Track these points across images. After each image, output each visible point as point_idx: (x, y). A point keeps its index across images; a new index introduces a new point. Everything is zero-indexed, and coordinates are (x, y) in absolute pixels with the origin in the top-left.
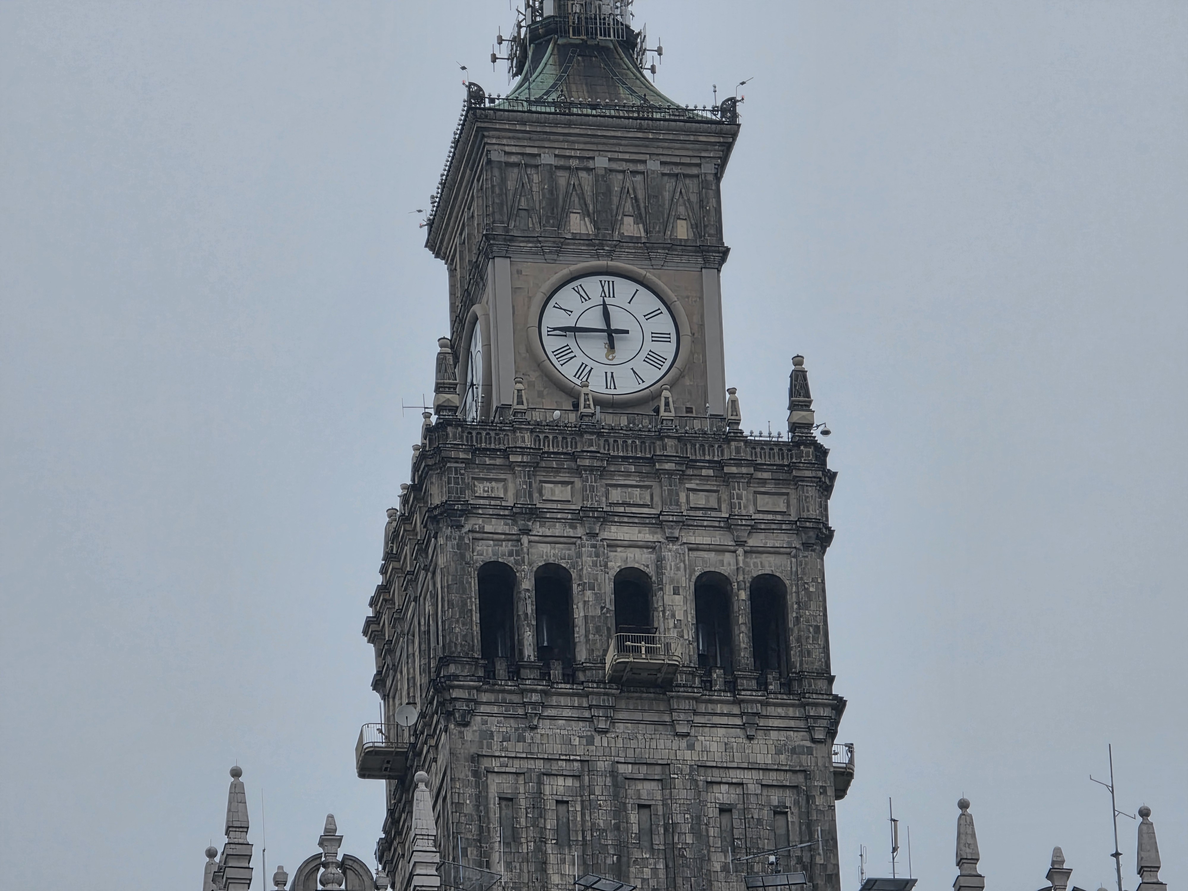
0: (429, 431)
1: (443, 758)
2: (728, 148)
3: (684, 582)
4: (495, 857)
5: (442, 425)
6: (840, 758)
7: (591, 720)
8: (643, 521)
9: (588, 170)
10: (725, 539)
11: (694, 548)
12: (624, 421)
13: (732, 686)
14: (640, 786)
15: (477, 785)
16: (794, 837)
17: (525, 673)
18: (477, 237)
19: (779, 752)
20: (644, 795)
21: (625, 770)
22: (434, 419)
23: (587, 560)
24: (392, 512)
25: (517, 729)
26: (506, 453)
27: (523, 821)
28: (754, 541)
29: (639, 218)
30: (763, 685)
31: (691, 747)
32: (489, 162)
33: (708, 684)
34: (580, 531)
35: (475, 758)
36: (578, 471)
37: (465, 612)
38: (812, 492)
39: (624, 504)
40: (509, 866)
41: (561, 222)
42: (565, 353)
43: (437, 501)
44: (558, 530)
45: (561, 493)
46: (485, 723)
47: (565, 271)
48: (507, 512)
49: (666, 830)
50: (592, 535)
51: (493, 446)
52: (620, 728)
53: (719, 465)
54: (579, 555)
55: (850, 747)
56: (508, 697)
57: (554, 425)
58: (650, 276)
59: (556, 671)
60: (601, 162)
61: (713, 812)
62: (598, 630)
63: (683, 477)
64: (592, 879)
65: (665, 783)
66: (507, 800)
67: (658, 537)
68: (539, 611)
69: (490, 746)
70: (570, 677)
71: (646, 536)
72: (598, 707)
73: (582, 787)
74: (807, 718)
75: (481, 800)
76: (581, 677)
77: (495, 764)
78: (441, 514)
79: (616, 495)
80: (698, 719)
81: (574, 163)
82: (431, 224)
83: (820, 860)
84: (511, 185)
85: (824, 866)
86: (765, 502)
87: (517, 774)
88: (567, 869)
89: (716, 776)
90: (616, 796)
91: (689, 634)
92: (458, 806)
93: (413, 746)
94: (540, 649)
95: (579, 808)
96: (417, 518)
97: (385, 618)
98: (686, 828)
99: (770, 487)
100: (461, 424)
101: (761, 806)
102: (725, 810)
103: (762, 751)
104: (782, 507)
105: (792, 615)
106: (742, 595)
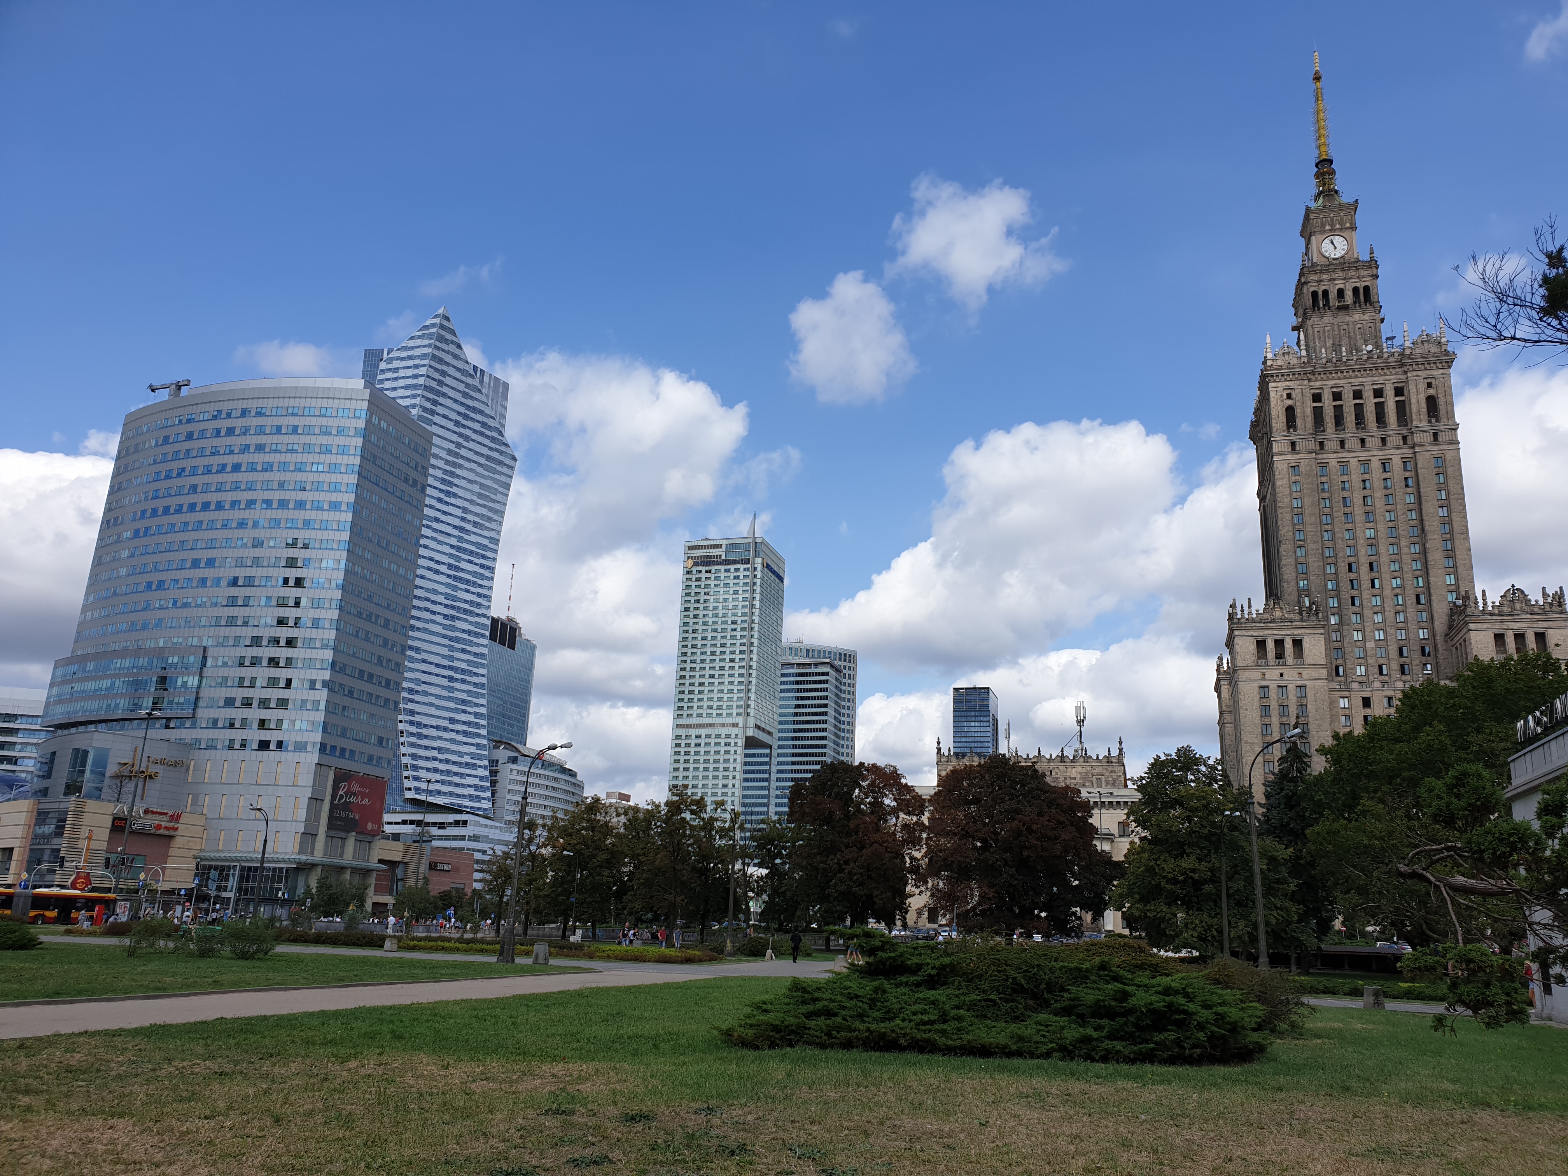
1: (1306, 326)
3: (1350, 289)
4: (1316, 342)
6: (1382, 316)
7: (1333, 316)
8: (1342, 279)
10: (1357, 280)
11: (1351, 283)
12: (1338, 262)
13: (1360, 306)
14: (1343, 326)
15: (1312, 330)
16: (1373, 331)
19: (1369, 317)
20: (1344, 328)
21: (1340, 324)
23: (1332, 288)
25: (1320, 319)
26: (1315, 271)
27: (1321, 335)
28: (1364, 279)
29: (1340, 225)
30: (1365, 305)
31: (1353, 318)
32: (1310, 220)
33: (1357, 306)
34: (1330, 283)
35: (1312, 325)
36: (1329, 272)
37: (1309, 300)
38: (1375, 269)
40: (1318, 344)
41: (1324, 228)
42: (1326, 251)
44: (1326, 283)
45: (1326, 277)
46: (1313, 319)
47: (1326, 236)
48: (1316, 282)
50: (1332, 283)
51: (1313, 270)
52: (1339, 316)
53: (1355, 267)
54: (1330, 287)
55: (1384, 314)
56: (1318, 314)
57: (1325, 264)
58: (1342, 234)
59: (1326, 308)
61: (1357, 329)
62: (1334, 300)
63: (1349, 270)
65: (1348, 325)
66: (1318, 332)
67: (1345, 282)
68: (1323, 298)
69: (1315, 323)
70: (1329, 309)
71: (1343, 282)
72: (1335, 313)
73: (1332, 328)
74: (1375, 310)
75: (1313, 332)
76: (1331, 308)
79: (1337, 275)
80: (1353, 313)
82: (1300, 231)
83: (1378, 335)
84: (1315, 222)
86: (1365, 272)
87: (1319, 327)
88: (1329, 343)
90: (1339, 329)
91: (1351, 298)
92: (1309, 334)
94: (1323, 305)
95: (1332, 331)
96: (1299, 286)
97: (1295, 303)
98: (1352, 333)
99: (1366, 269)
101: (1367, 327)
102: (1360, 328)
103: (1366, 317)
104: (1369, 273)
105: (1371, 292)
106: (1362, 289)
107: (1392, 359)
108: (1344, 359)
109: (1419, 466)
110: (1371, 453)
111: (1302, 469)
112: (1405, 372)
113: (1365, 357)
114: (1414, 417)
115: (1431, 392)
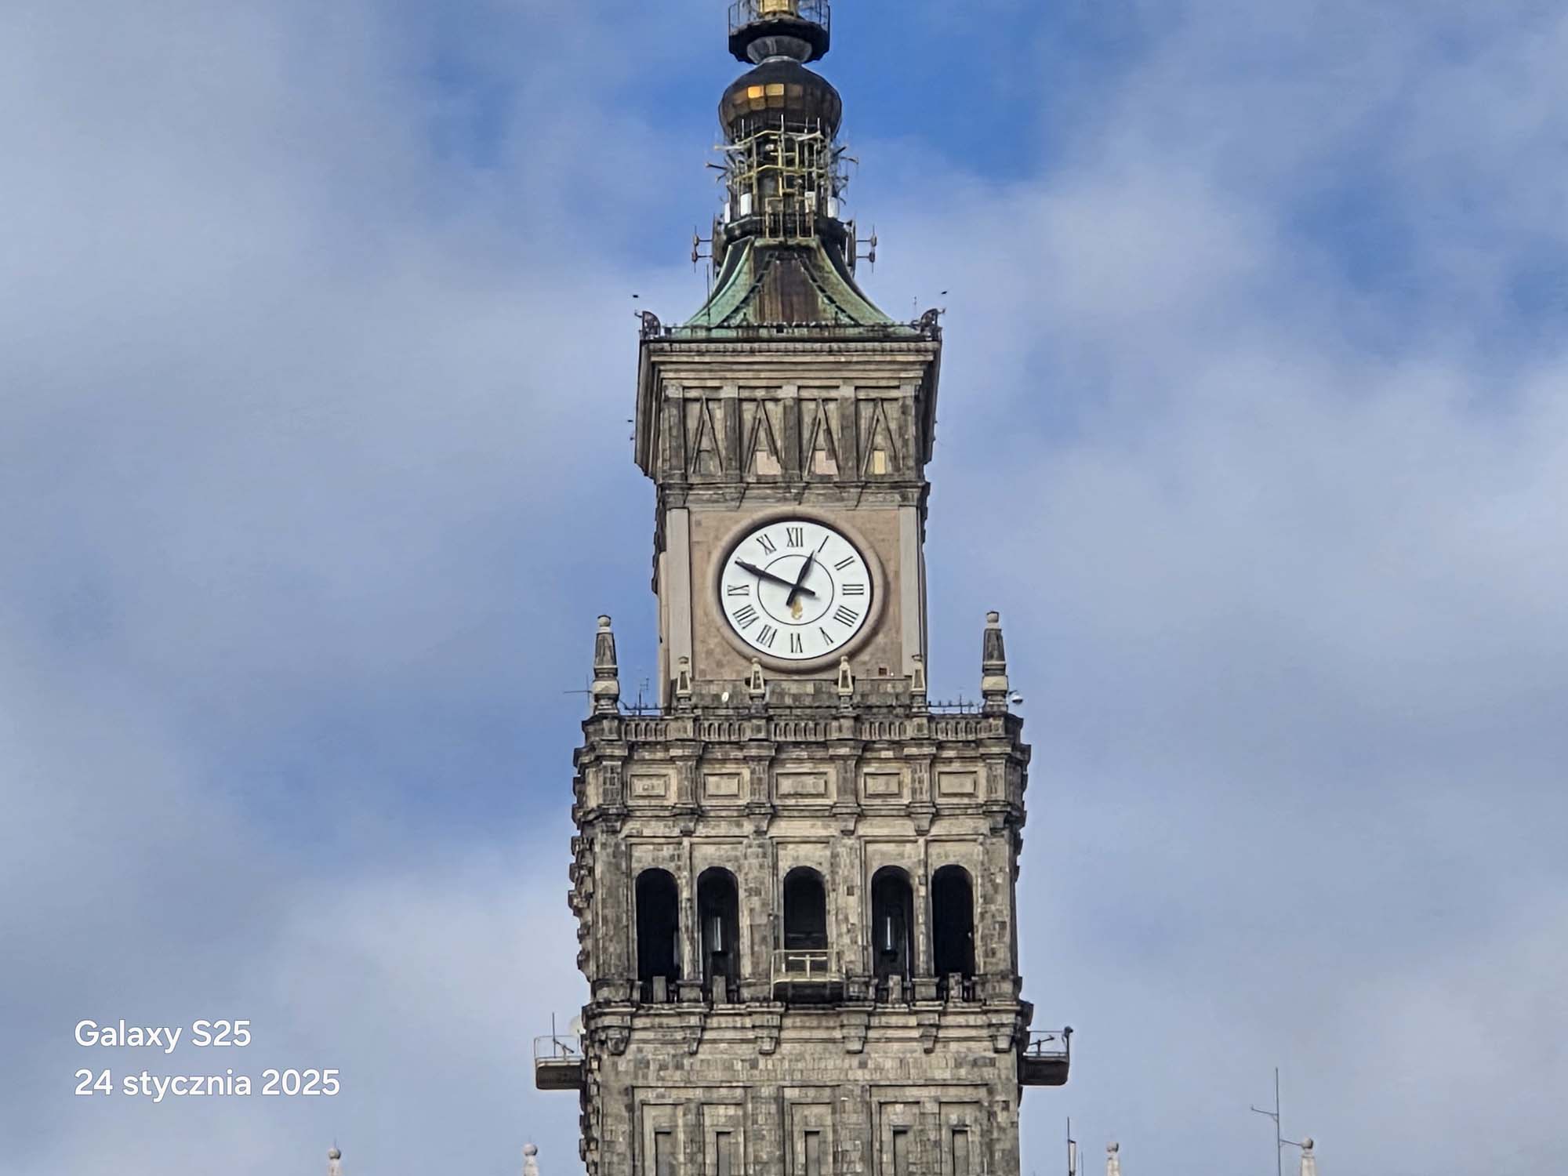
3: (858, 881)
5: (597, 719)
7: (755, 1041)
8: (815, 814)
9: (777, 401)
10: (908, 828)
11: (871, 841)
13: (909, 996)
14: (807, 1111)
15: (632, 1120)
16: (974, 1158)
17: (685, 994)
19: (958, 1065)
20: (812, 1120)
21: (789, 1093)
23: (754, 862)
25: (674, 1056)
26: (666, 746)
27: (681, 1158)
28: (938, 829)
29: (832, 453)
30: (942, 993)
31: (863, 1065)
33: (882, 995)
34: (747, 830)
35: (630, 1090)
36: (744, 761)
39: (796, 795)
41: (746, 464)
42: (747, 614)
43: (593, 803)
44: (723, 829)
45: (729, 786)
46: (640, 1050)
47: (748, 520)
48: (667, 813)
49: (835, 1160)
50: (760, 833)
51: (652, 739)
52: (786, 1048)
53: (898, 745)
54: (745, 857)
56: (665, 1021)
57: (722, 711)
58: (841, 519)
59: (719, 987)
61: (887, 1136)
62: (764, 939)
63: (861, 761)
65: (835, 1106)
66: (663, 1134)
67: (832, 831)
69: (645, 1077)
70: (732, 996)
71: (818, 829)
72: (762, 1027)
73: (745, 1114)
74: (989, 1026)
75: (635, 1136)
76: (746, 993)
77: (651, 1095)
78: (596, 818)
79: (787, 786)
80: (873, 1034)
81: (760, 394)
86: (951, 784)
87: (675, 1105)
89: (890, 1095)
90: (781, 1124)
91: (864, 939)
92: (610, 1144)
95: (741, 1139)
98: (855, 1156)
99: (956, 766)
101: (939, 1127)
102: (898, 1132)
103: (940, 1067)
104: (969, 789)
105: (977, 910)
106: (922, 891)
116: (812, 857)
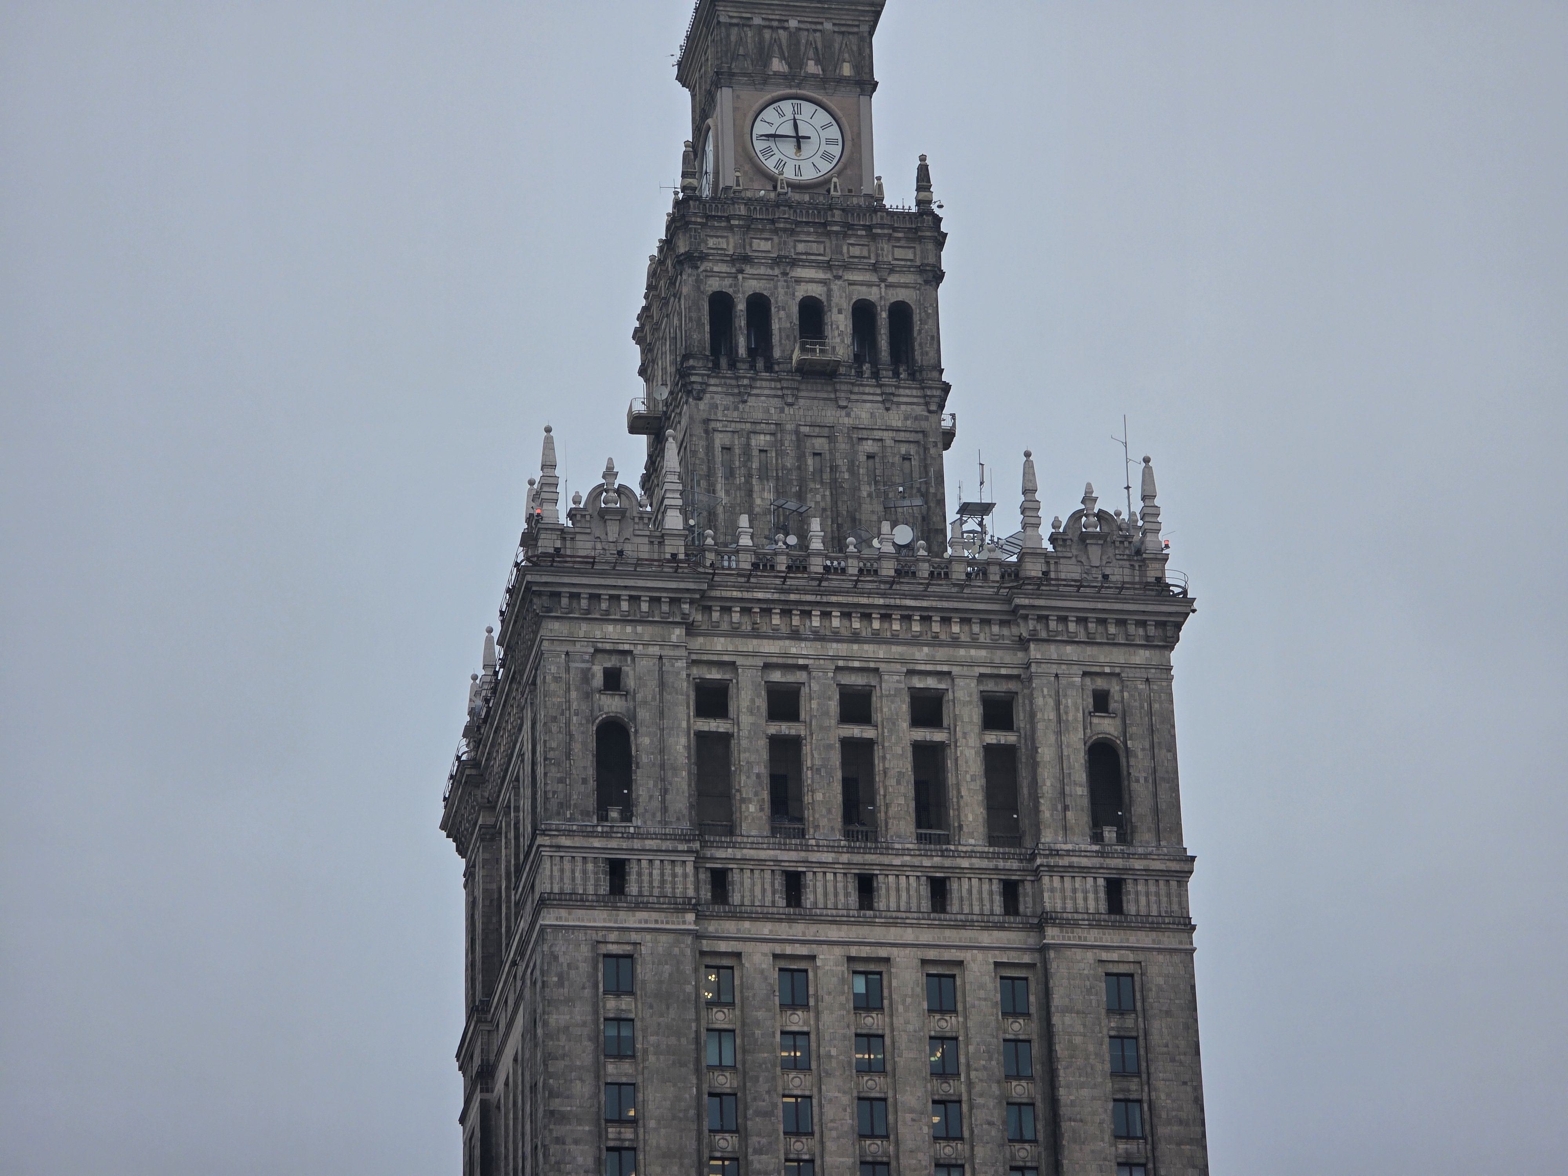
0: (677, 204)
1: (684, 421)
2: (878, 14)
3: (845, 306)
4: (719, 487)
5: (686, 200)
6: (947, 423)
7: (782, 397)
8: (818, 265)
9: (785, 29)
10: (873, 278)
11: (852, 283)
12: (807, 198)
13: (876, 375)
14: (814, 441)
15: (707, 439)
16: (916, 475)
17: (739, 365)
18: (711, 73)
19: (906, 419)
20: (817, 446)
21: (805, 430)
22: (681, 195)
23: (781, 291)
24: (652, 258)
25: (733, 402)
26: (728, 219)
27: (737, 463)
28: (892, 279)
29: (818, 62)
30: (896, 374)
31: (848, 415)
32: (719, 23)
33: (860, 374)
34: (777, 271)
35: (707, 421)
36: (776, 231)
37: (700, 325)
38: (930, 246)
39: (806, 253)
40: (727, 493)
41: (766, 64)
42: (768, 152)
43: (682, 250)
44: (762, 270)
45: (765, 246)
46: (712, 398)
47: (768, 97)
48: (728, 259)
49: (831, 470)
50: (785, 274)
51: (719, 214)
52: (802, 402)
53: (869, 228)
54: (776, 287)
55: (953, 416)
56: (728, 381)
57: (760, 200)
58: (825, 100)
59: (760, 364)
60: (793, 23)
61: (862, 458)
62: (788, 337)
63: (845, 236)
64: (782, 502)
65: (831, 439)
66: (726, 449)
67: (828, 276)
68: (749, 325)
69: (716, 414)
70: (769, 368)
71: (820, 275)
72: (787, 388)
73: (776, 441)
74: (925, 396)
75: (709, 448)
76: (776, 368)
77: (719, 425)
78: (685, 259)
79: (801, 247)
80: (853, 397)
81: (775, 24)
82: (679, 64)
83: (932, 490)
84: (733, 38)
85: (935, 494)
86: (899, 253)
87: (733, 432)
88: (766, 495)
89: (865, 434)
90: (798, 447)
91: (848, 340)
92: (694, 453)
93: (665, 413)
94: (749, 350)
95: (774, 455)
96: (669, 262)
97: (647, 328)
98: (844, 468)
99: (903, 243)
100: (699, 199)
101: (894, 455)
102: (870, 457)
103: (895, 418)
104: (911, 257)
105: (916, 328)
106: (884, 315)
107: (979, 588)
108: (817, 565)
109: (1057, 1000)
110: (893, 934)
111: (645, 972)
112: (1022, 644)
113: (888, 569)
114: (1046, 814)
115: (1107, 726)
116: (816, 291)
